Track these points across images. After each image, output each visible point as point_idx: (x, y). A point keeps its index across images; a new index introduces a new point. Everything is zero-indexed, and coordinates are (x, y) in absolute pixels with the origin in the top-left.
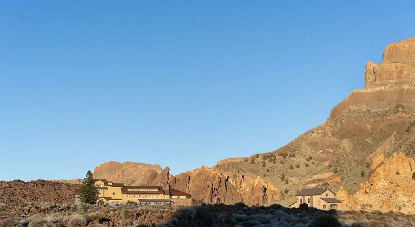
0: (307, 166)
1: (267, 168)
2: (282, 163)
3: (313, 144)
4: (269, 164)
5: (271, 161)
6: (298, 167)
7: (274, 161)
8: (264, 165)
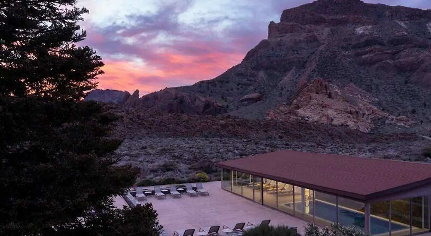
0: (238, 89)
1: (210, 90)
2: (221, 87)
3: (240, 75)
4: (212, 88)
5: (212, 86)
6: (232, 90)
7: (215, 86)
8: (208, 89)
